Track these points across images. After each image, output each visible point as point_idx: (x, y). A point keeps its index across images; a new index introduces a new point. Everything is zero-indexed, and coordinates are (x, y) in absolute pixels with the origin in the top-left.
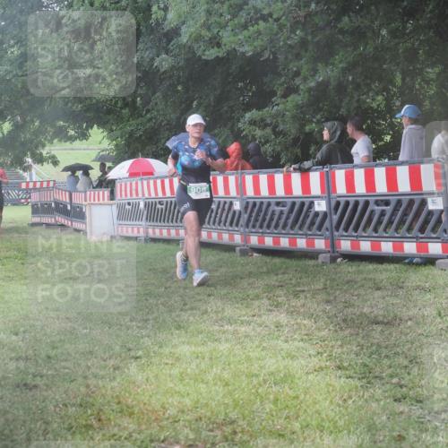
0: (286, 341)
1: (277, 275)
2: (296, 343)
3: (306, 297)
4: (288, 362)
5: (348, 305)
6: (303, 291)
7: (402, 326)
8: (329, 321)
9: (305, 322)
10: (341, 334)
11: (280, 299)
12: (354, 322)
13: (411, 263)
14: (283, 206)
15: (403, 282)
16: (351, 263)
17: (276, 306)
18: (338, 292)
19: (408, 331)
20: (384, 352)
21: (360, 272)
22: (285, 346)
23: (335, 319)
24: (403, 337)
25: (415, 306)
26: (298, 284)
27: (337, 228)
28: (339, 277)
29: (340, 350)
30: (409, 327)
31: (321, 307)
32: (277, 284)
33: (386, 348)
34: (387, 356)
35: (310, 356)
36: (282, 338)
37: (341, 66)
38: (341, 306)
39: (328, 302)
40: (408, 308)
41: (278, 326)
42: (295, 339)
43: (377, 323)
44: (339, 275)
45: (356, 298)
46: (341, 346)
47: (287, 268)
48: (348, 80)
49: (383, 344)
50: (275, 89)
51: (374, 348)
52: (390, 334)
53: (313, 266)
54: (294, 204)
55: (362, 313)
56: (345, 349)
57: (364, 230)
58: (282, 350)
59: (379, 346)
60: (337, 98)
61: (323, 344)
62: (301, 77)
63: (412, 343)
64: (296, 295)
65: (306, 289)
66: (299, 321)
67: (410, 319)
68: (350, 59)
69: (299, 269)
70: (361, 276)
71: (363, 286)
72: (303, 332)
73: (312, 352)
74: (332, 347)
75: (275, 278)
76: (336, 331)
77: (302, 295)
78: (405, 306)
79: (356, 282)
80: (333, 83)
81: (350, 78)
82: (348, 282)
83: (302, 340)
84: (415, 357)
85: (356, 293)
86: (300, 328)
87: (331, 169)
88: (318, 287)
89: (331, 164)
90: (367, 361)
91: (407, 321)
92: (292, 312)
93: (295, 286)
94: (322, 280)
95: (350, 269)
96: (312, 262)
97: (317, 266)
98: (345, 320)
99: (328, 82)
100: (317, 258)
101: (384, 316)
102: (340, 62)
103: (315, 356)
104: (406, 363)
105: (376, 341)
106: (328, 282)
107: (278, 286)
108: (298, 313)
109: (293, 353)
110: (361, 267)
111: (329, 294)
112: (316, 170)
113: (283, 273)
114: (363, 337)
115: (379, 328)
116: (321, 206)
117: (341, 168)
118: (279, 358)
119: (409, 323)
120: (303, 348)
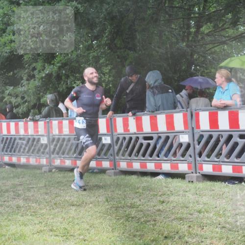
0: (22, 216)
1: (19, 178)
2: (28, 217)
3: (34, 191)
4: (23, 227)
5: (57, 195)
6: (33, 188)
7: (86, 207)
8: (46, 205)
9: (33, 205)
10: (53, 211)
11: (20, 192)
12: (60, 205)
13: (93, 172)
14: (24, 140)
15: (88, 183)
16: (60, 172)
17: (18, 196)
18: (52, 188)
19: (90, 210)
20: (76, 221)
21: (64, 177)
22: (21, 219)
23: (50, 203)
24: (87, 213)
25: (94, 196)
26: (30, 184)
27: (53, 153)
28: (54, 180)
29: (52, 221)
30: (91, 208)
31: (42, 197)
32: (19, 183)
33: (77, 219)
34: (78, 224)
35: (35, 224)
36: (20, 214)
37: (58, 65)
38: (54, 196)
39: (46, 194)
40: (90, 197)
41: (18, 207)
42: (28, 215)
43: (73, 205)
44: (53, 179)
45: (62, 191)
46: (53, 218)
47: (25, 175)
48: (62, 73)
49: (76, 217)
50: (22, 76)
51: (71, 219)
52: (79, 211)
53: (39, 174)
54: (29, 139)
55: (65, 200)
56: (54, 220)
57: (68, 154)
58: (20, 221)
59: (73, 218)
60: (57, 83)
61: (43, 217)
62: (37, 70)
63: (92, 217)
64: (29, 190)
65: (35, 186)
66: (30, 204)
67: (91, 203)
68: (64, 61)
69: (31, 175)
70: (65, 179)
71: (66, 185)
72: (32, 211)
73: (37, 222)
74: (48, 219)
75: (18, 180)
76: (50, 210)
77: (32, 190)
78: (88, 196)
79: (62, 183)
80: (54, 74)
81: (64, 72)
82: (58, 183)
83: (31, 215)
84: (93, 224)
85: (62, 188)
86: (30, 209)
87: (50, 120)
88: (41, 185)
89: (50, 117)
90: (67, 226)
91: (89, 204)
92: (26, 200)
93: (28, 184)
94: (44, 181)
95: (59, 176)
96: (38, 171)
97: (41, 174)
98: (55, 204)
99: (52, 74)
100: (42, 169)
101: (77, 202)
102: (58, 63)
103: (38, 224)
104: (88, 227)
105: (72, 216)
106: (47, 183)
107: (19, 185)
108: (30, 200)
109: (26, 222)
110: (66, 174)
111: (47, 189)
112: (42, 121)
113: (22, 178)
114: (65, 213)
115: (74, 208)
116: (44, 141)
117: (55, 120)
118: (18, 225)
119: (91, 205)
120: (31, 220)
